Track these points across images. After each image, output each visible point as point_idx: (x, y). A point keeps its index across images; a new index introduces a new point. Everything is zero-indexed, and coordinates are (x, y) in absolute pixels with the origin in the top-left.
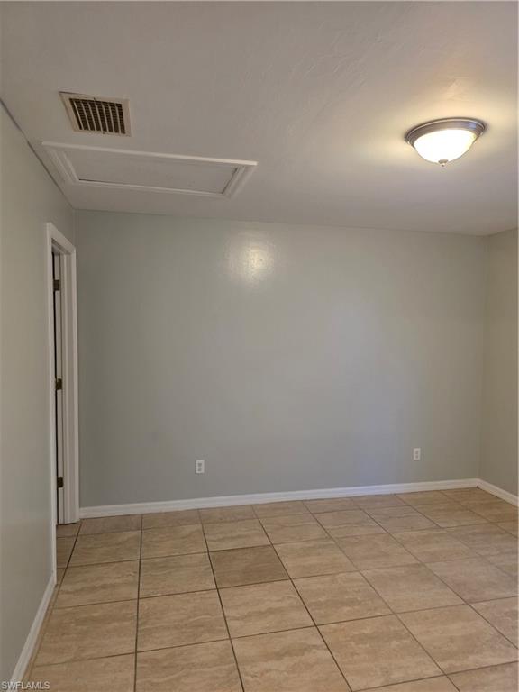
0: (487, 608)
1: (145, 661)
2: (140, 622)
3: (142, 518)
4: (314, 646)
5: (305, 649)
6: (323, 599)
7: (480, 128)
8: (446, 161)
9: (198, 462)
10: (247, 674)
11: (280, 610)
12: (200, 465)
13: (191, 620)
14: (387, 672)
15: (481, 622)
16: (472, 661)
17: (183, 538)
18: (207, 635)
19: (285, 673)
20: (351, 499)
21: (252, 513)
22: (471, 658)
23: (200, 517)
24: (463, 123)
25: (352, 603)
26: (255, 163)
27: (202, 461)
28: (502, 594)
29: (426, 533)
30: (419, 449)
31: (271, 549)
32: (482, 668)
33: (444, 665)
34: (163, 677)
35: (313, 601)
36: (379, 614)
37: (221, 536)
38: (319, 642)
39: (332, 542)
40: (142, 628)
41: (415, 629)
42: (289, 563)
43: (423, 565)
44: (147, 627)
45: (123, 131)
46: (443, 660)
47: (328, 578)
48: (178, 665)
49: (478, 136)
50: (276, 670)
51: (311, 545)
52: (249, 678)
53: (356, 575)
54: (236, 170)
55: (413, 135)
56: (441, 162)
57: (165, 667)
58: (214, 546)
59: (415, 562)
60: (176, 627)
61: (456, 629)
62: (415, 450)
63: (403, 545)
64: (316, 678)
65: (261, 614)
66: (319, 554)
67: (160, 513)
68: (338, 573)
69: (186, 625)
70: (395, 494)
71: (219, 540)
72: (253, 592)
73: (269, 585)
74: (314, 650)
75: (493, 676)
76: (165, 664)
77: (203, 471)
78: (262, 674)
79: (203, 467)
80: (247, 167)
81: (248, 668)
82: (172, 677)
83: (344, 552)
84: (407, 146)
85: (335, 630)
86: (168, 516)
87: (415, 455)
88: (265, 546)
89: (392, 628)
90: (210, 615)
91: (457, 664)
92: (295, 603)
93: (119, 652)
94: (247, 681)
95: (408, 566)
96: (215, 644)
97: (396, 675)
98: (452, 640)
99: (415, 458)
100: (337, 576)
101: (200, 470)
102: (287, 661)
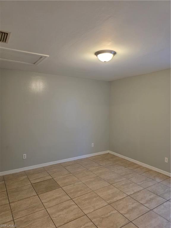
0: (117, 185)
1: (18, 222)
2: (12, 210)
3: (4, 177)
4: (72, 205)
5: (69, 206)
6: (72, 191)
7: (115, 53)
8: (106, 62)
9: (24, 155)
10: (53, 218)
11: (60, 197)
12: (25, 156)
13: (31, 206)
14: (94, 207)
15: (115, 189)
16: (115, 199)
17: (21, 181)
18: (38, 209)
19: (65, 214)
20: (75, 161)
21: (44, 170)
22: (115, 198)
23: (26, 173)
24: (111, 52)
25: (81, 190)
26: (48, 56)
27: (25, 155)
28: (120, 181)
29: (98, 167)
30: (93, 144)
31: (52, 179)
32: (117, 200)
33: (108, 202)
34: (25, 225)
35: (69, 192)
36: (89, 192)
37: (35, 178)
38: (73, 203)
39: (71, 174)
40: (14, 212)
41: (99, 194)
42: (59, 183)
43: (98, 176)
44: (15, 211)
45: (5, 42)
46: (108, 200)
47: (72, 185)
48: (30, 220)
49: (114, 55)
50: (63, 214)
51: (65, 176)
52: (55, 219)
53: (80, 183)
54: (41, 57)
55: (97, 53)
56: (105, 62)
57: (25, 222)
58: (33, 182)
59: (96, 176)
60: (26, 209)
61: (110, 192)
62: (92, 144)
63: (92, 172)
64: (74, 213)
65: (54, 199)
66: (68, 178)
67: (10, 174)
68: (75, 183)
69: (29, 208)
70: (87, 158)
71: (35, 180)
72: (50, 193)
73: (55, 190)
74: (73, 206)
75: (121, 202)
76: (25, 221)
77: (26, 158)
78: (58, 216)
79: (26, 156)
80: (46, 57)
81: (53, 216)
82: (28, 224)
83: (75, 177)
84: (95, 56)
85: (77, 199)
86: (13, 175)
87: (92, 145)
88: (51, 179)
89: (93, 195)
90: (36, 203)
91: (112, 201)
92: (64, 194)
93: (7, 221)
94: (54, 220)
95: (94, 177)
96: (41, 211)
97: (96, 208)
98: (109, 195)
99: (92, 146)
100: (75, 184)
101: (25, 157)
102: (65, 211)
